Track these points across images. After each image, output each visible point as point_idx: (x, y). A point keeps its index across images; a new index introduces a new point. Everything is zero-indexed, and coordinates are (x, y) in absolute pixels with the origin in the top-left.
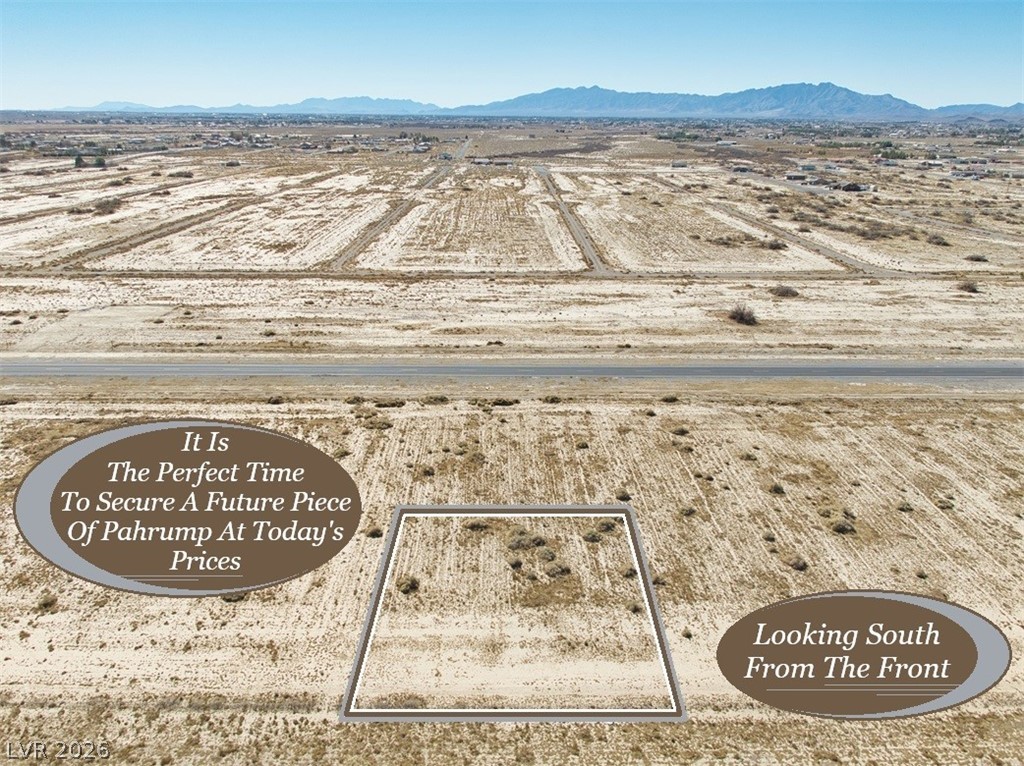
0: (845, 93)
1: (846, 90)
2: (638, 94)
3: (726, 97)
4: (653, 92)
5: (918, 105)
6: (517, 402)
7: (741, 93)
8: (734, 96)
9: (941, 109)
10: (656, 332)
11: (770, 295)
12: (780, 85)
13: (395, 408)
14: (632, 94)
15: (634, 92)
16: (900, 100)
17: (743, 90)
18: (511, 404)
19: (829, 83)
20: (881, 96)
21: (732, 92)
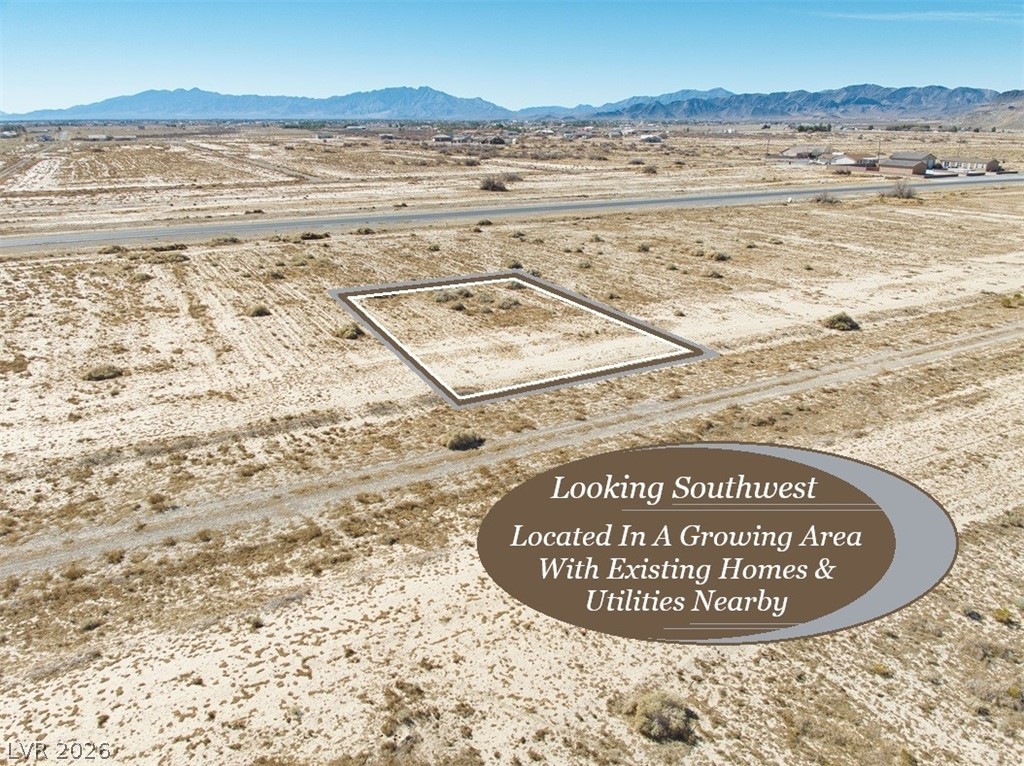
0: (443, 96)
1: (443, 93)
2: (244, 96)
3: (335, 100)
4: (259, 94)
5: (505, 107)
7: (347, 96)
8: (343, 99)
9: (522, 110)
12: (384, 88)
14: (238, 97)
15: (240, 94)
16: (489, 103)
17: (350, 93)
19: (427, 87)
20: (474, 100)
21: (340, 95)
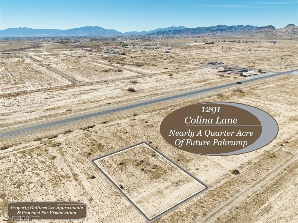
6: (95, 126)
10: (113, 98)
11: (131, 84)
13: (56, 138)
18: (93, 127)
20: (111, 30)
